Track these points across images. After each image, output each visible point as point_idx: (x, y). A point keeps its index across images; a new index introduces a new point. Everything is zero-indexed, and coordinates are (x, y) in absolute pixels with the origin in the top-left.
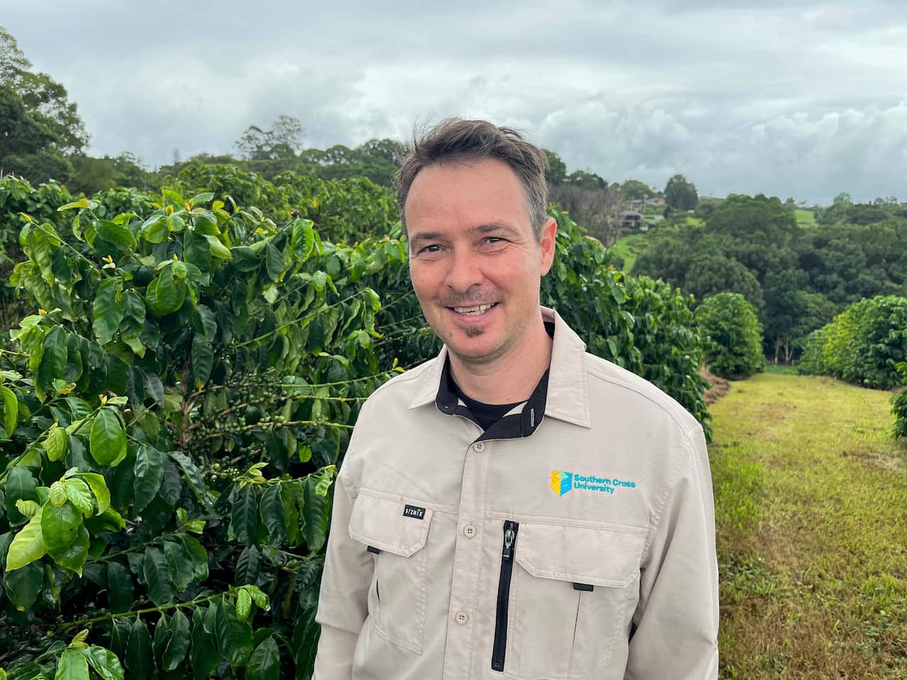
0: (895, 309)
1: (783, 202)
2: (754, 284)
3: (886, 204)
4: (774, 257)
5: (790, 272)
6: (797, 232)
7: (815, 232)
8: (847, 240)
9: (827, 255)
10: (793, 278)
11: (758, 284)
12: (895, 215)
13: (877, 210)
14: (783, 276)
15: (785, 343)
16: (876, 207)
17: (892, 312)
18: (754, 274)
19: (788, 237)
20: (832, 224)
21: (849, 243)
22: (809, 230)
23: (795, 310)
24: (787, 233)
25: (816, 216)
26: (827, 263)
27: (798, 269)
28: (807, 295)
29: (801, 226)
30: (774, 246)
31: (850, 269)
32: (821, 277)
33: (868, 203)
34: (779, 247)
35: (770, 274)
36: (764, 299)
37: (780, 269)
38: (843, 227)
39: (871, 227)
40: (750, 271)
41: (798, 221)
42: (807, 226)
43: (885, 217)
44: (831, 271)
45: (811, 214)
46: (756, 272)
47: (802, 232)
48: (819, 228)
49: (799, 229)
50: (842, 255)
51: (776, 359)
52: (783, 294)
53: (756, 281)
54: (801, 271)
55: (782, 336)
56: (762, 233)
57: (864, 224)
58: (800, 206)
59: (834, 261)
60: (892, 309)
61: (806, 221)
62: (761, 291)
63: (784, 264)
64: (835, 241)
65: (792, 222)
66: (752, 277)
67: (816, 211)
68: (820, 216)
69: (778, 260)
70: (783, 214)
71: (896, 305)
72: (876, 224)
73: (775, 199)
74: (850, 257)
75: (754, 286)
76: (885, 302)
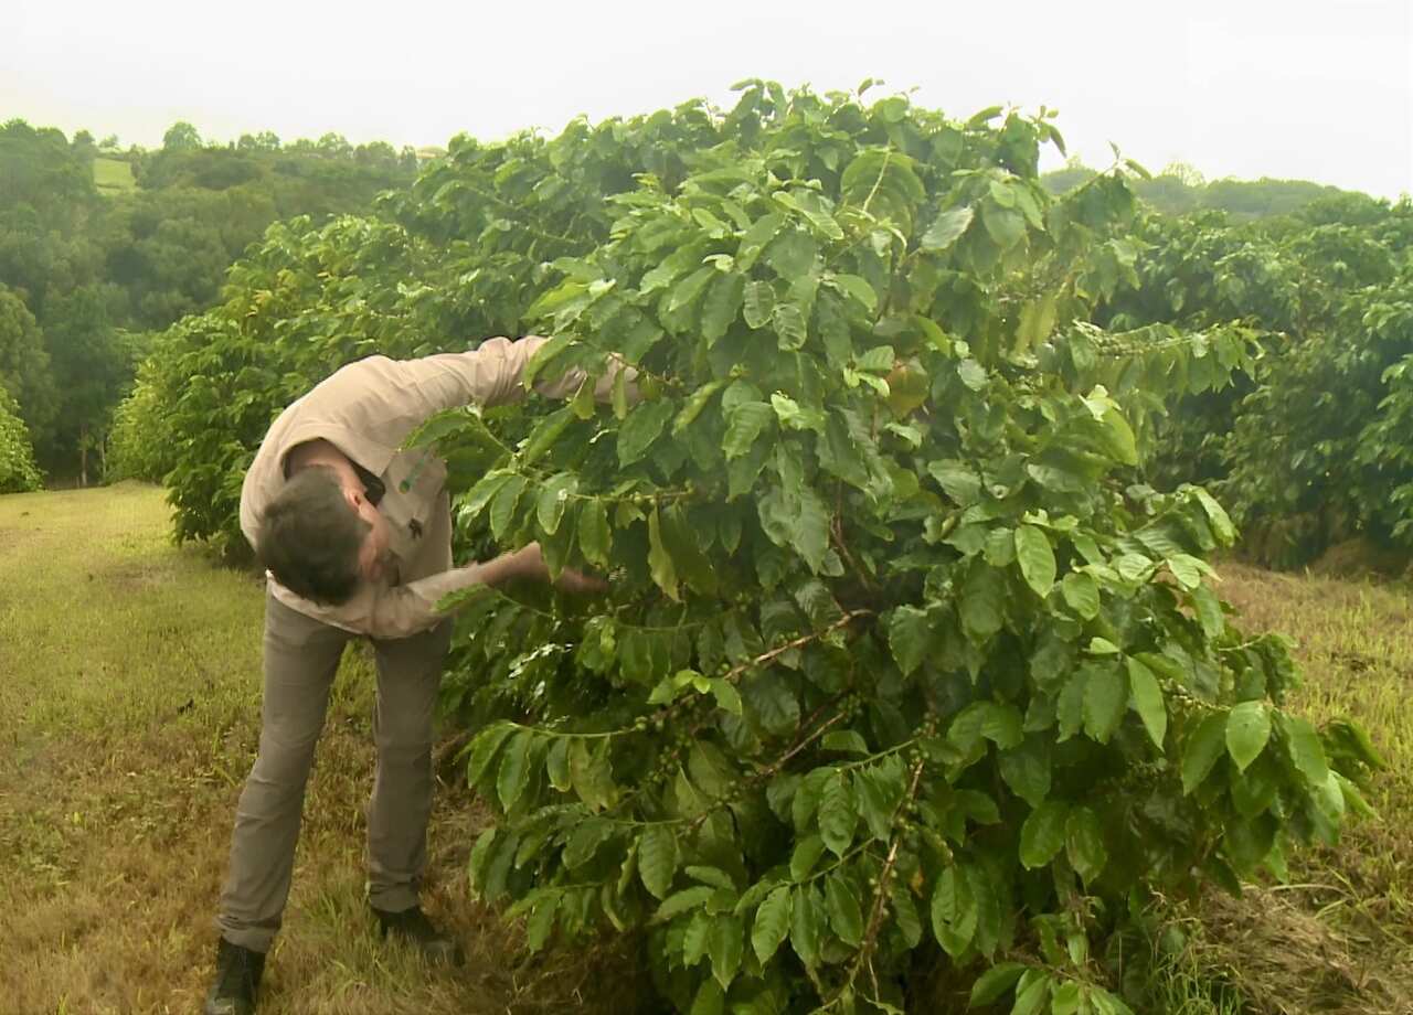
0: (211, 336)
1: (70, 140)
2: (24, 317)
3: (259, 148)
4: (58, 257)
5: (93, 287)
6: (97, 204)
7: (130, 205)
8: (191, 219)
9: (158, 251)
10: (97, 301)
11: (32, 317)
12: (275, 170)
13: (243, 161)
14: (79, 300)
15: (97, 441)
16: (241, 154)
17: (209, 343)
18: (19, 297)
19: (82, 216)
20: (162, 187)
21: (196, 226)
22: (120, 200)
23: (109, 368)
24: (79, 208)
25: (135, 172)
26: (161, 269)
27: (106, 281)
28: (129, 336)
29: (103, 192)
30: (55, 234)
31: (202, 280)
32: (150, 297)
33: (227, 145)
34: (66, 237)
35: (54, 294)
36: (45, 350)
37: (73, 282)
38: (182, 193)
39: (231, 195)
40: (11, 290)
41: (98, 180)
42: (114, 193)
43: (258, 175)
44: (168, 284)
45: (126, 168)
46: (24, 291)
47: (107, 204)
48: (138, 195)
49: (100, 199)
50: (184, 250)
51: (84, 476)
52: (83, 335)
53: (25, 311)
54: (112, 285)
55: (90, 426)
56: (29, 207)
57: (220, 188)
58: (104, 150)
59: (173, 264)
60: (207, 336)
61: (112, 180)
62: (40, 331)
63: (79, 272)
64: (170, 223)
65: (87, 183)
66: (17, 302)
67: (133, 158)
68: (143, 173)
69: (66, 264)
70: (68, 166)
71: (214, 330)
72: (238, 188)
73: (54, 135)
74: (201, 253)
75: (23, 323)
76: (198, 327)
